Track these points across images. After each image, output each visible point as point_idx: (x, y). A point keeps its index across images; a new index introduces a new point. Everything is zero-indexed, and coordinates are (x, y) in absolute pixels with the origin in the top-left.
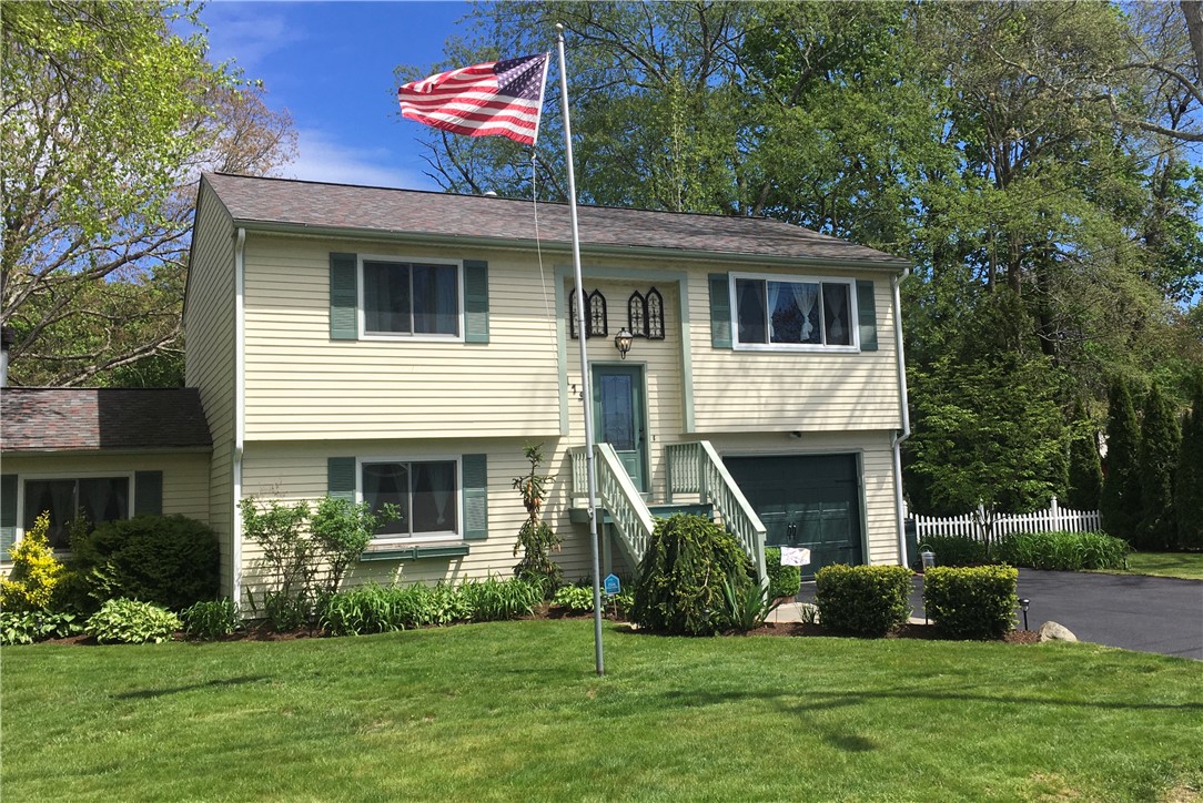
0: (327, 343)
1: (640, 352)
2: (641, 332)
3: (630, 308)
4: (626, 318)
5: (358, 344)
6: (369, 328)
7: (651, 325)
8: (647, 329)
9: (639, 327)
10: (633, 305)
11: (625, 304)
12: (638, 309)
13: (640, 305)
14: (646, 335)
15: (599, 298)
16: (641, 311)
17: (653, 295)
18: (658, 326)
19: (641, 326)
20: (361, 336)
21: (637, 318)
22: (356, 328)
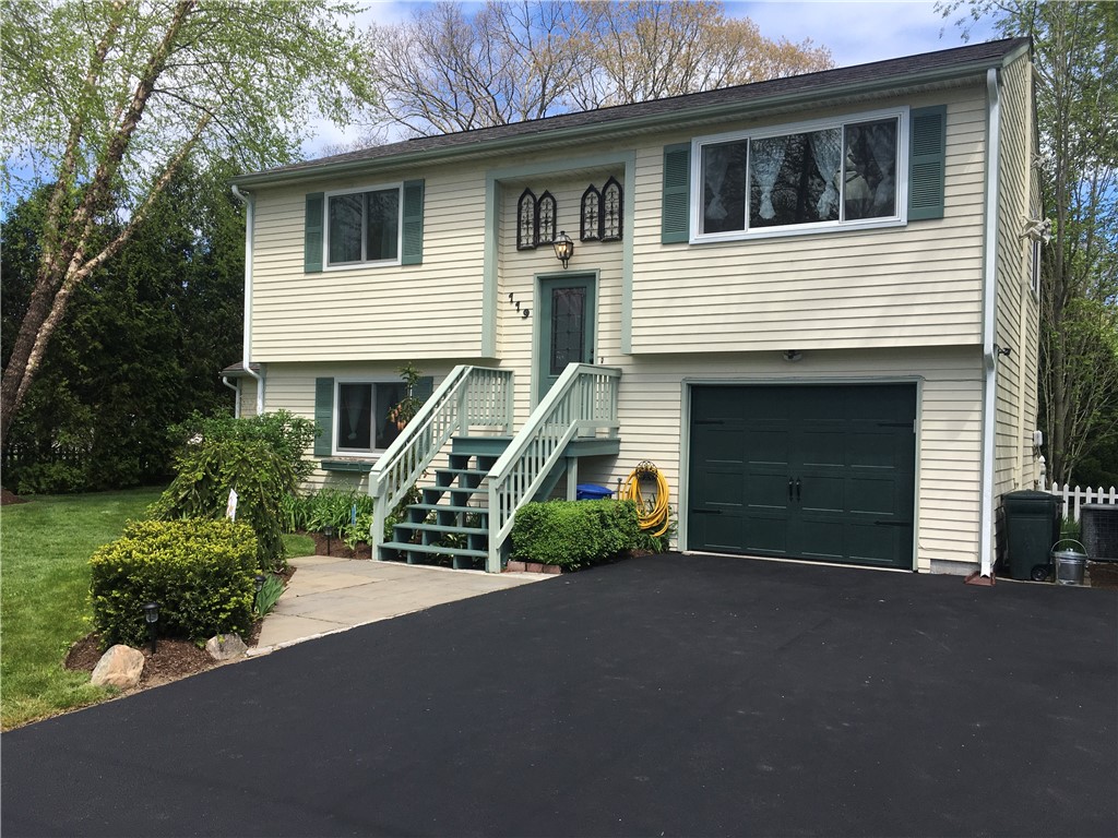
0: (303, 277)
1: (588, 258)
2: (595, 234)
3: (583, 207)
4: (578, 219)
5: (323, 276)
6: (333, 259)
7: (608, 224)
8: (601, 230)
9: (592, 229)
10: (588, 202)
11: (579, 202)
12: (593, 206)
13: (596, 201)
14: (602, 238)
15: (550, 200)
16: (596, 209)
17: (614, 187)
18: (616, 224)
19: (596, 227)
20: (325, 268)
21: (592, 217)
22: (321, 261)
